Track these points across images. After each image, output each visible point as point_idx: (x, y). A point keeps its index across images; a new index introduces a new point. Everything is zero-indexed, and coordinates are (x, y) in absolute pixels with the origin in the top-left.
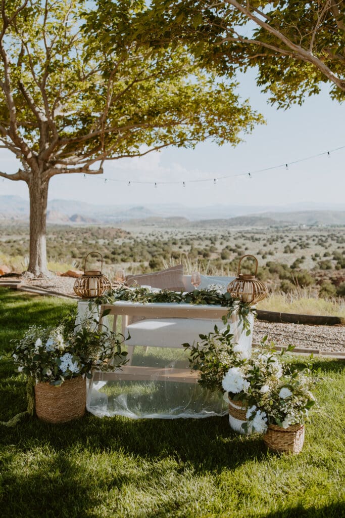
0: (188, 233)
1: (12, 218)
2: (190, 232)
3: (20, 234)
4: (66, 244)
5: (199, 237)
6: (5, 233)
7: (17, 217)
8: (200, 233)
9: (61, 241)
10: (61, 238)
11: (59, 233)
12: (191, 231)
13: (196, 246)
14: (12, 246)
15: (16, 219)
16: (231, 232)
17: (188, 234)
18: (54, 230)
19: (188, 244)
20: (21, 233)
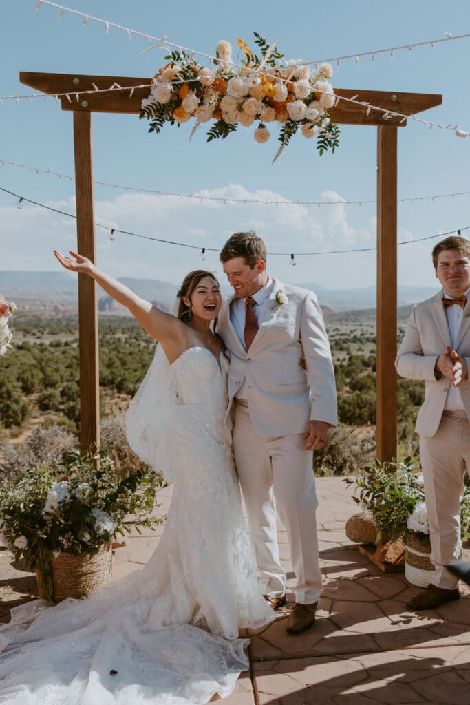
0: (334, 330)
1: (56, 308)
2: (337, 330)
3: (71, 332)
4: (145, 347)
5: (355, 337)
6: (46, 332)
7: (63, 305)
8: (354, 331)
9: (137, 343)
10: (136, 338)
11: (132, 332)
12: (338, 327)
13: (354, 353)
14: (64, 352)
15: (61, 308)
16: (403, 329)
17: (335, 332)
18: (123, 326)
19: (341, 349)
20: (73, 331)
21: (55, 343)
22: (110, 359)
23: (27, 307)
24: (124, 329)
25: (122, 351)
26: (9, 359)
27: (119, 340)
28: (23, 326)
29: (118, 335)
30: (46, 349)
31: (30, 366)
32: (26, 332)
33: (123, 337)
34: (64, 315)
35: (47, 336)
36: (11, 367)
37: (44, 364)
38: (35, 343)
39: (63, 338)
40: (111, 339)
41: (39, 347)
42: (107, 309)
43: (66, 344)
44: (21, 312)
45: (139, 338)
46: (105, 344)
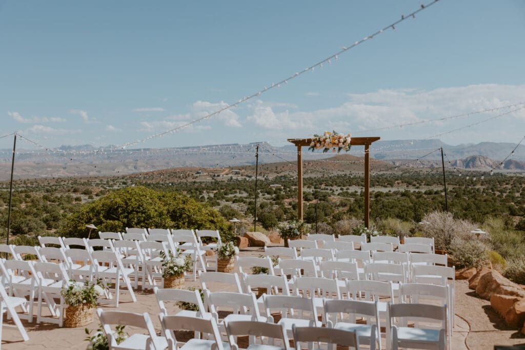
21: (429, 192)
22: (468, 204)
23: (411, 166)
24: (482, 182)
25: (479, 198)
26: (393, 202)
27: (478, 190)
28: (407, 180)
29: (477, 187)
30: (421, 196)
31: (407, 207)
32: (409, 184)
33: (482, 188)
34: (437, 171)
35: (424, 186)
36: (394, 208)
37: (417, 206)
38: (414, 192)
39: (435, 188)
40: (472, 189)
41: (417, 194)
42: (471, 167)
43: (436, 193)
44: (406, 169)
45: (495, 189)
46: (466, 193)
